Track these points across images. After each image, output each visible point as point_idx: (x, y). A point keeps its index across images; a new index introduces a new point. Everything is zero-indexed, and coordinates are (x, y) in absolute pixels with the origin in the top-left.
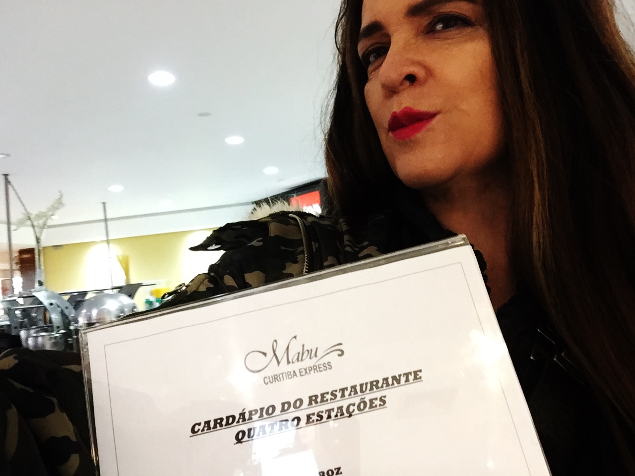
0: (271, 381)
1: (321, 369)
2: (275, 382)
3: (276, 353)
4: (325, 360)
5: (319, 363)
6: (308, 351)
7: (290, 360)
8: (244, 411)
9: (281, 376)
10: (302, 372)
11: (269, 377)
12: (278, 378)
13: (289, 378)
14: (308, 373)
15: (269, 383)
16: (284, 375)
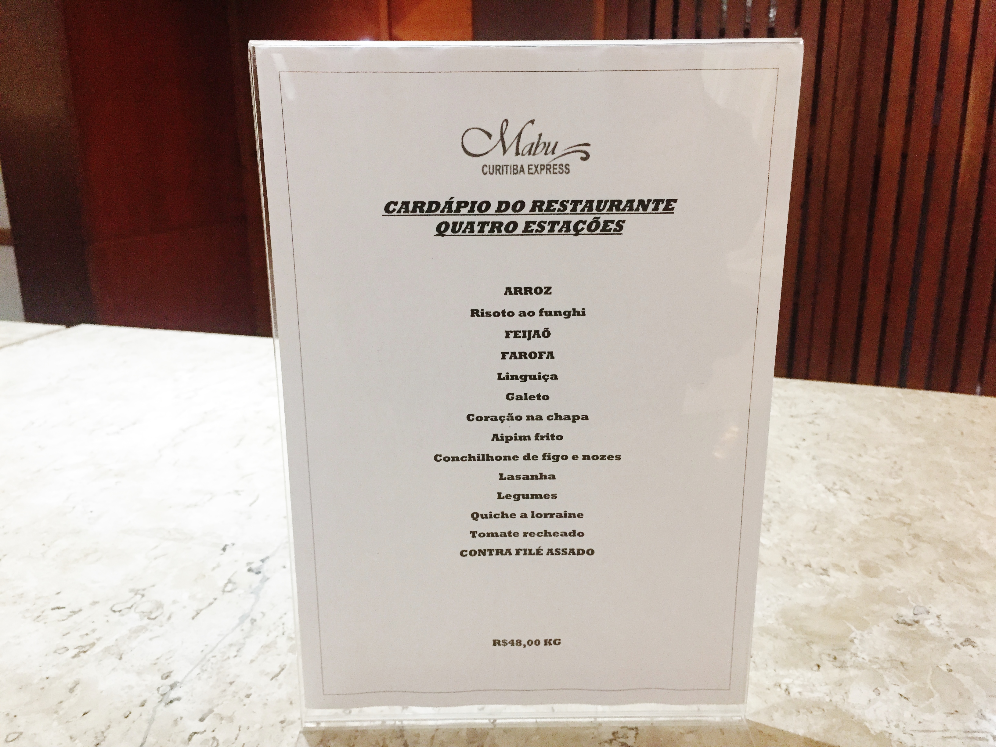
0: (491, 171)
1: (555, 171)
2: (496, 174)
3: (505, 137)
4: (563, 161)
5: (555, 162)
6: (545, 144)
7: (520, 151)
8: (452, 200)
9: (505, 168)
10: (532, 169)
11: (490, 166)
12: (501, 171)
13: (514, 174)
14: (539, 172)
15: (488, 173)
16: (509, 167)
